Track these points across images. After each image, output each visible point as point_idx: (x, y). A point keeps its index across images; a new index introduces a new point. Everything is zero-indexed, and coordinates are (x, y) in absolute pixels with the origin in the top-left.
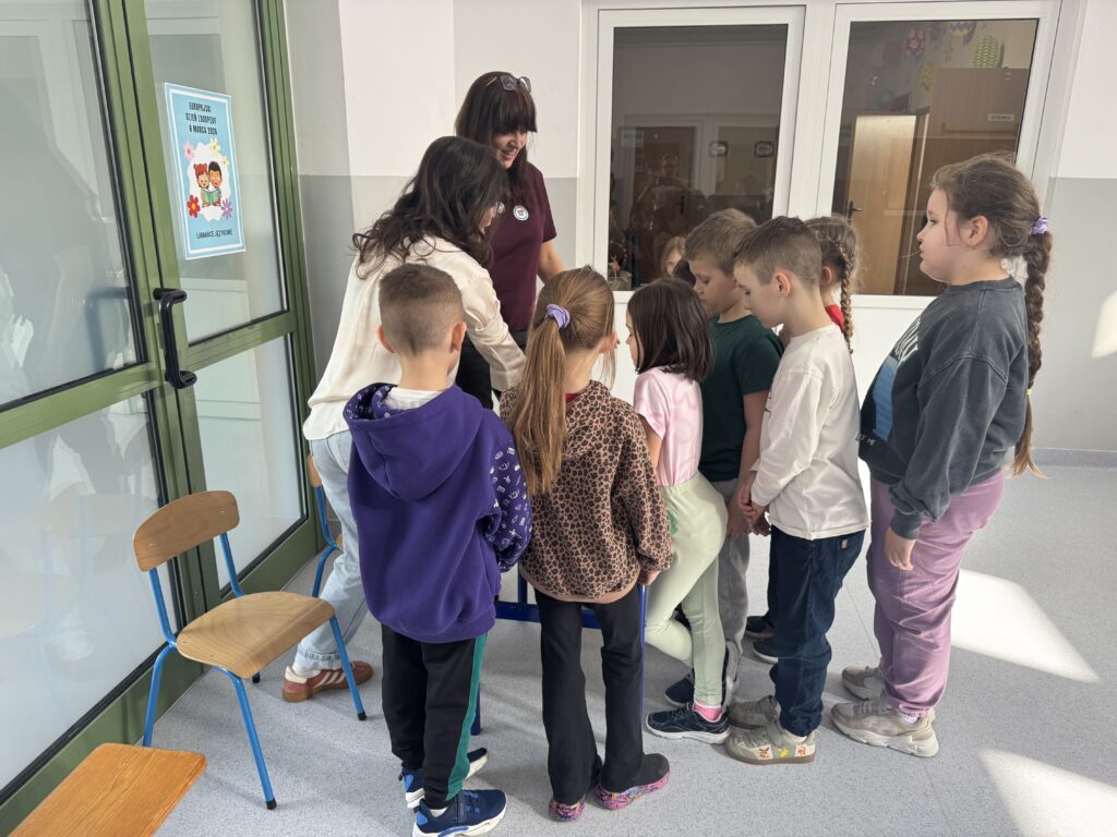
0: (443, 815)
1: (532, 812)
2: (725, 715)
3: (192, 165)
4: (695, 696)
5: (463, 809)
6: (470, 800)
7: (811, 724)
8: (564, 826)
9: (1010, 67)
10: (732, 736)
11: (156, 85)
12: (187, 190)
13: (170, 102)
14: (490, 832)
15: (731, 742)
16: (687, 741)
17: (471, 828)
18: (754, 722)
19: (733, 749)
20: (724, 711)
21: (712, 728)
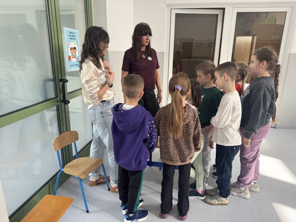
0: (133, 216)
1: (155, 216)
2: (205, 192)
3: (69, 48)
4: (197, 187)
5: (137, 214)
6: (139, 212)
7: (227, 195)
8: (163, 220)
9: (278, 24)
10: (206, 198)
11: (62, 27)
12: (68, 54)
13: (65, 32)
14: (144, 221)
15: (206, 199)
16: (195, 199)
17: (139, 219)
18: (212, 194)
19: (207, 201)
20: (204, 191)
21: (201, 195)
